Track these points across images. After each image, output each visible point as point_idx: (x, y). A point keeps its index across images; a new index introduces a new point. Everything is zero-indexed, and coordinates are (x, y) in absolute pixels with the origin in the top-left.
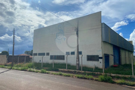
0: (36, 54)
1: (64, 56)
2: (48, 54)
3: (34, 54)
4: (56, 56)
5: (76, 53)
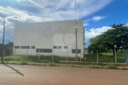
0: (18, 47)
2: (33, 47)
3: (15, 46)
4: (42, 49)
5: (63, 47)
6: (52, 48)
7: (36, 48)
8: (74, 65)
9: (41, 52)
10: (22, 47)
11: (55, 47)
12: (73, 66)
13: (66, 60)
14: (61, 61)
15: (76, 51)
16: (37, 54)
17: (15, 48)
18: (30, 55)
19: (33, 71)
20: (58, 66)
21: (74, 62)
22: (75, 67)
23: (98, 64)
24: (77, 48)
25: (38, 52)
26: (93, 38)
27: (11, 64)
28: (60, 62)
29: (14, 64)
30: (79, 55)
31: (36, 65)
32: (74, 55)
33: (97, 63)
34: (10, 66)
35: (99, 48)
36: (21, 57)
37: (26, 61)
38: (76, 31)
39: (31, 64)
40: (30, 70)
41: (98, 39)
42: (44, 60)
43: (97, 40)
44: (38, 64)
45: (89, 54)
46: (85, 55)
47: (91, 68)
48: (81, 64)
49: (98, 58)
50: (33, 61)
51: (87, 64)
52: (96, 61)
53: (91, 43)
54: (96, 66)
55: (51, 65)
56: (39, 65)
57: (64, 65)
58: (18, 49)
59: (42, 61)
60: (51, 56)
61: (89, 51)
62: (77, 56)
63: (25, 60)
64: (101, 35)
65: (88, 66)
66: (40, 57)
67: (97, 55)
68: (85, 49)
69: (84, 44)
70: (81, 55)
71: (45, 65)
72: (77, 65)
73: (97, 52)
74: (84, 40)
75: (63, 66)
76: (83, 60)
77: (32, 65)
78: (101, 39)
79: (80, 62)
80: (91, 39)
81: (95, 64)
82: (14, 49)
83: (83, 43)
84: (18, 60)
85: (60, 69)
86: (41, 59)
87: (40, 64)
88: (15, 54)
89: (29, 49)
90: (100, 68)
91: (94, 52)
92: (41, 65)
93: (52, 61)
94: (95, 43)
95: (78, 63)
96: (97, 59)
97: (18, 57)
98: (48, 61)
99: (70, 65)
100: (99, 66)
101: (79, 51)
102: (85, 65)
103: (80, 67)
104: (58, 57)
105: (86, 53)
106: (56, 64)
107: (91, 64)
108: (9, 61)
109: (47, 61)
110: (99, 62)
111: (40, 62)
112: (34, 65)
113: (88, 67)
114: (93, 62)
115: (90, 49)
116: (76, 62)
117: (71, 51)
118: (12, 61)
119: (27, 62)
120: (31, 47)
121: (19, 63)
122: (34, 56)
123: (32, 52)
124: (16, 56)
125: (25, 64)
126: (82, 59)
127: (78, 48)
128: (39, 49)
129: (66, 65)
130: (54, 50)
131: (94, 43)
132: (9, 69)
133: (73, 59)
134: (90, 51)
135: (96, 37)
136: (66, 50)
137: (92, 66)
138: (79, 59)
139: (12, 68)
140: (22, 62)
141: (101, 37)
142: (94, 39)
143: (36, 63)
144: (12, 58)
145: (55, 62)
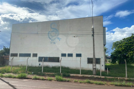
0: (15, 55)
1: (58, 58)
2: (35, 55)
3: (11, 54)
4: (47, 57)
5: (74, 55)
6: (60, 56)
7: (38, 56)
8: (92, 81)
9: (45, 61)
10: (21, 55)
11: (64, 55)
12: (89, 83)
13: (79, 74)
14: (72, 75)
15: (94, 61)
16: (40, 64)
17: (11, 56)
18: (30, 65)
19: (35, 88)
20: (68, 81)
21: (90, 77)
22: (92, 83)
23: (127, 81)
24: (94, 56)
25: (42, 61)
26: (117, 42)
27: (6, 77)
28: (70, 76)
29: (10, 77)
30: (98, 66)
31: (38, 79)
32: (90, 67)
33: (126, 79)
34: (5, 80)
35: (128, 57)
36: (19, 68)
37: (25, 74)
38: (93, 32)
39: (31, 78)
40: (30, 86)
41: (126, 44)
42: (50, 73)
43: (124, 44)
44: (41, 77)
45: (113, 65)
46: (106, 67)
47: (116, 85)
48: (102, 81)
49: (126, 71)
50: (34, 74)
51: (110, 80)
52: (125, 76)
53: (115, 49)
54: (124, 83)
55: (58, 80)
56: (43, 80)
57: (77, 80)
58: (15, 58)
59: (46, 73)
60: (59, 68)
61: (112, 61)
62: (95, 69)
63: (25, 72)
64: (130, 38)
65: (112, 83)
66: (43, 68)
67: (126, 67)
68: (106, 57)
69: (105, 50)
70: (101, 67)
71: (50, 80)
72: (95, 82)
73: (125, 63)
74: (105, 45)
75: (75, 82)
76: (104, 74)
77: (34, 79)
78: (131, 43)
79: (99, 77)
80: (115, 43)
81: (122, 80)
82: (11, 58)
83: (103, 49)
84: (15, 73)
85: (71, 86)
86: (44, 71)
87: (44, 77)
88: (11, 65)
89: (29, 57)
90: (130, 86)
91: (120, 63)
92: (45, 80)
93: (59, 75)
94: (122, 50)
95: (96, 78)
96: (125, 73)
97: (16, 68)
98: (54, 73)
99: (86, 81)
100: (128, 84)
101: (98, 61)
102: (108, 81)
103: (100, 84)
104: (68, 68)
105: (108, 64)
106: (64, 79)
107: (117, 80)
108: (3, 73)
109: (53, 75)
110: (128, 77)
111: (43, 75)
112: (36, 79)
113: (111, 85)
114: (119, 78)
115: (114, 58)
116: (93, 77)
117: (86, 60)
118: (7, 73)
119: (27, 75)
120: (32, 55)
121: (17, 75)
122: (36, 67)
123: (34, 62)
124: (13, 66)
125: (24, 78)
126: (102, 72)
127: (97, 57)
128: (42, 58)
129: (80, 81)
130: (62, 59)
131: (120, 49)
132: (3, 84)
133: (89, 72)
134: (114, 61)
135: (123, 40)
136: (79, 58)
137: (119, 83)
138: (98, 72)
139: (8, 83)
140: (20, 75)
141: (130, 40)
142: (120, 44)
143: (38, 77)
144: (8, 69)
145: (64, 76)
